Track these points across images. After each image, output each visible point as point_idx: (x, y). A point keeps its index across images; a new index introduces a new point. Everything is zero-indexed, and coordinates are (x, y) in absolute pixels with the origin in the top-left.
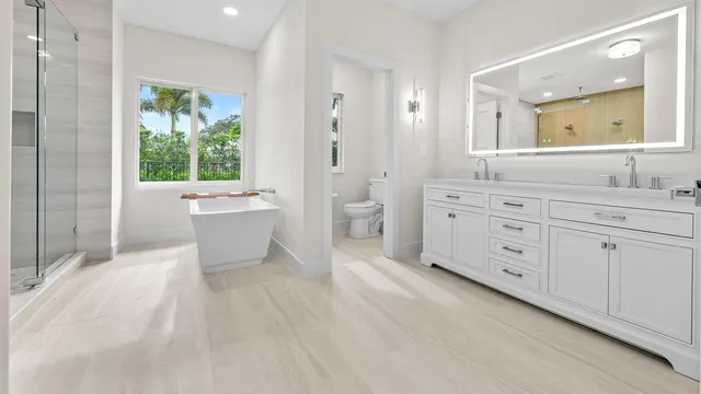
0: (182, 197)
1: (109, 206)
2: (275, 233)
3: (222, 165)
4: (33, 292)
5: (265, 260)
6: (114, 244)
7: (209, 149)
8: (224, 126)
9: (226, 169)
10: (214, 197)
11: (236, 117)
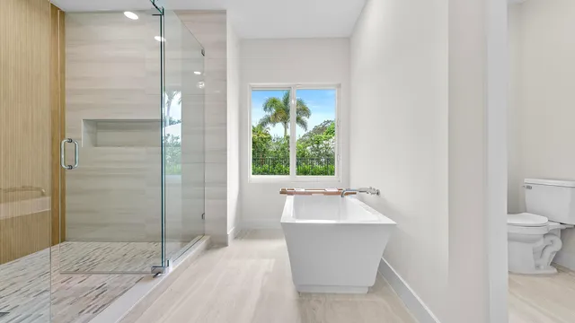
0: (281, 193)
1: (225, 198)
2: (385, 254)
3: (318, 161)
4: (156, 280)
5: (372, 290)
6: (230, 231)
7: (308, 148)
8: (319, 130)
9: (321, 163)
10: (310, 193)
11: (328, 122)
